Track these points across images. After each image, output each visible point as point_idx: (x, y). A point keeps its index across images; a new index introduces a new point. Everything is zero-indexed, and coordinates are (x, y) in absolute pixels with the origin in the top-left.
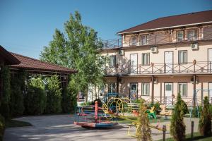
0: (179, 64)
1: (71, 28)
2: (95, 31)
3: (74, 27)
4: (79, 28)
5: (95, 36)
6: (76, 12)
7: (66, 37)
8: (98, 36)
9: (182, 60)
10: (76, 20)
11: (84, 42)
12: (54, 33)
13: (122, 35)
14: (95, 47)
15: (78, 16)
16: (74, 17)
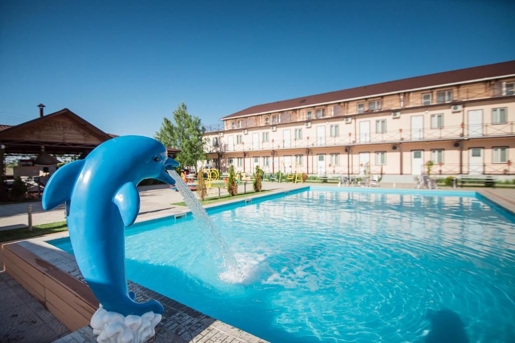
0: (263, 142)
1: (178, 116)
2: (199, 119)
3: (181, 116)
4: (186, 116)
5: (199, 122)
6: (183, 103)
7: (175, 124)
8: (202, 122)
9: (265, 138)
10: (182, 110)
11: (189, 127)
12: (163, 121)
13: (224, 120)
14: (199, 131)
15: (184, 106)
16: (181, 107)
